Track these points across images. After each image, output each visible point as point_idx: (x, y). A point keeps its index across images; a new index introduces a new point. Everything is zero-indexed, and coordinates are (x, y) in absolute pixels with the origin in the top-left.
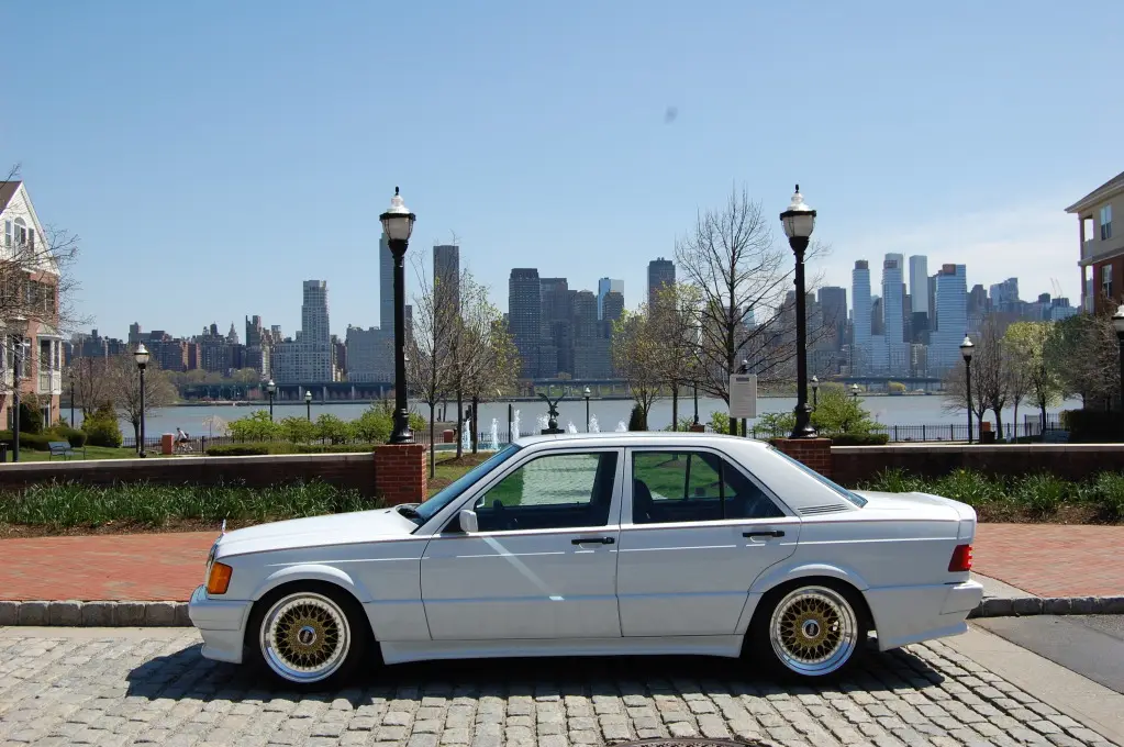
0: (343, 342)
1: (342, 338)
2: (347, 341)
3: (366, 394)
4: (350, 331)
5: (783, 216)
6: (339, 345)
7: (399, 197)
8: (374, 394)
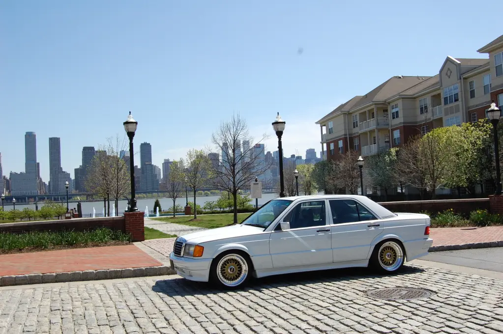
0: (8, 178)
1: (8, 177)
2: (10, 178)
3: (20, 201)
4: (11, 174)
5: (273, 124)
6: (7, 180)
7: (131, 115)
8: (23, 201)
